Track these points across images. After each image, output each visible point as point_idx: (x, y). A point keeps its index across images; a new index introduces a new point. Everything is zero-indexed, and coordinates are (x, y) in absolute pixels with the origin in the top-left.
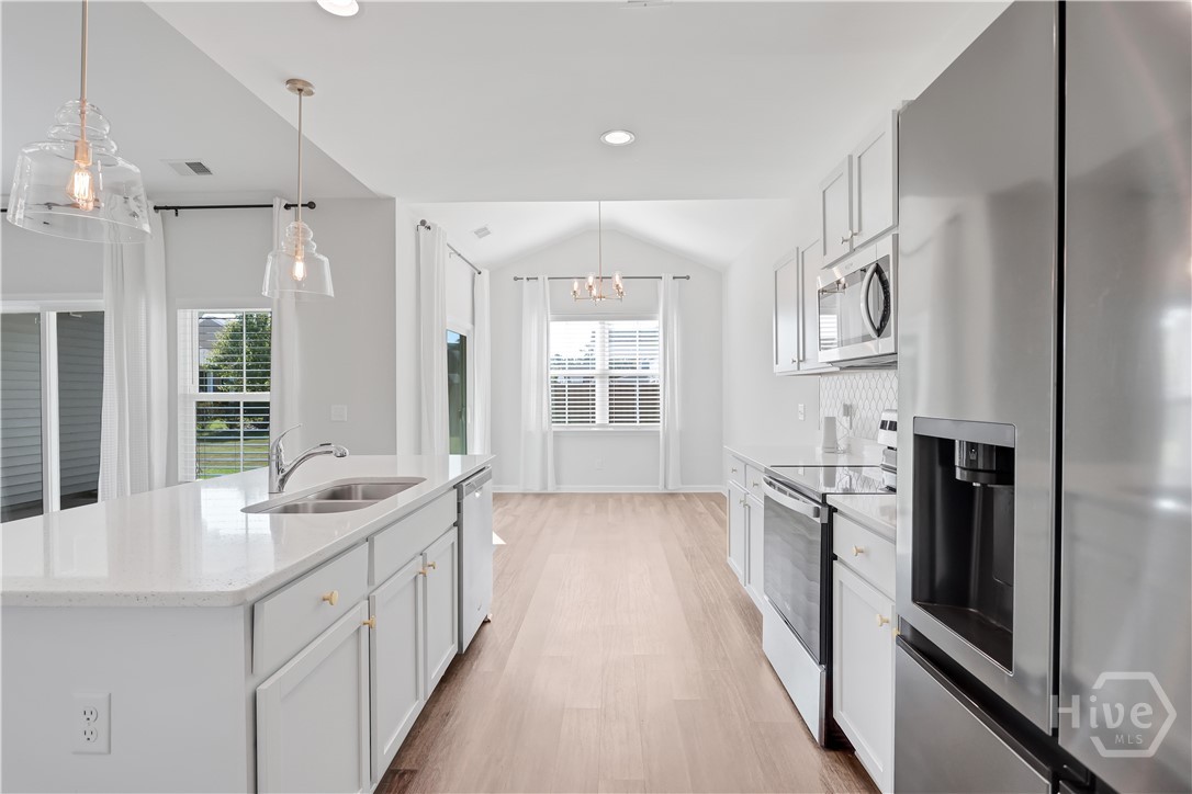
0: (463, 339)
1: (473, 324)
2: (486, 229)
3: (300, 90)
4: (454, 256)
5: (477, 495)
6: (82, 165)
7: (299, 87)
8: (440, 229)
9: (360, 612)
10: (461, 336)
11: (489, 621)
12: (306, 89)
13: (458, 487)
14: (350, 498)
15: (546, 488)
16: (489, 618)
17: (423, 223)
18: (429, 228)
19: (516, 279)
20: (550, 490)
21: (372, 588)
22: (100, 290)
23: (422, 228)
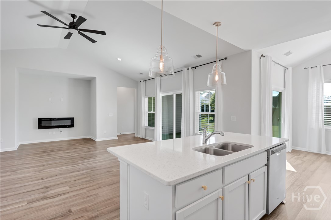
0: (280, 93)
1: (285, 87)
2: (290, 52)
3: (217, 25)
4: (276, 65)
5: (278, 154)
6: (161, 61)
7: (217, 24)
8: (269, 56)
9: (219, 193)
10: (279, 92)
11: (284, 204)
12: (218, 24)
13: (267, 151)
14: (227, 150)
15: (321, 152)
16: (284, 202)
17: (262, 56)
18: (265, 57)
19: (305, 68)
20: (323, 153)
21: (224, 185)
22: (182, 89)
23: (262, 58)
